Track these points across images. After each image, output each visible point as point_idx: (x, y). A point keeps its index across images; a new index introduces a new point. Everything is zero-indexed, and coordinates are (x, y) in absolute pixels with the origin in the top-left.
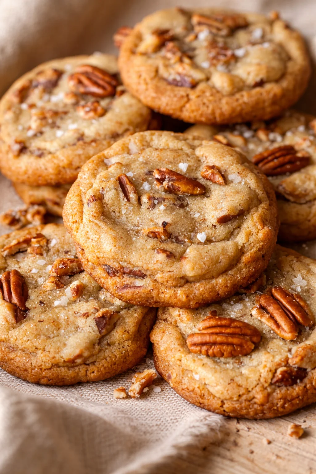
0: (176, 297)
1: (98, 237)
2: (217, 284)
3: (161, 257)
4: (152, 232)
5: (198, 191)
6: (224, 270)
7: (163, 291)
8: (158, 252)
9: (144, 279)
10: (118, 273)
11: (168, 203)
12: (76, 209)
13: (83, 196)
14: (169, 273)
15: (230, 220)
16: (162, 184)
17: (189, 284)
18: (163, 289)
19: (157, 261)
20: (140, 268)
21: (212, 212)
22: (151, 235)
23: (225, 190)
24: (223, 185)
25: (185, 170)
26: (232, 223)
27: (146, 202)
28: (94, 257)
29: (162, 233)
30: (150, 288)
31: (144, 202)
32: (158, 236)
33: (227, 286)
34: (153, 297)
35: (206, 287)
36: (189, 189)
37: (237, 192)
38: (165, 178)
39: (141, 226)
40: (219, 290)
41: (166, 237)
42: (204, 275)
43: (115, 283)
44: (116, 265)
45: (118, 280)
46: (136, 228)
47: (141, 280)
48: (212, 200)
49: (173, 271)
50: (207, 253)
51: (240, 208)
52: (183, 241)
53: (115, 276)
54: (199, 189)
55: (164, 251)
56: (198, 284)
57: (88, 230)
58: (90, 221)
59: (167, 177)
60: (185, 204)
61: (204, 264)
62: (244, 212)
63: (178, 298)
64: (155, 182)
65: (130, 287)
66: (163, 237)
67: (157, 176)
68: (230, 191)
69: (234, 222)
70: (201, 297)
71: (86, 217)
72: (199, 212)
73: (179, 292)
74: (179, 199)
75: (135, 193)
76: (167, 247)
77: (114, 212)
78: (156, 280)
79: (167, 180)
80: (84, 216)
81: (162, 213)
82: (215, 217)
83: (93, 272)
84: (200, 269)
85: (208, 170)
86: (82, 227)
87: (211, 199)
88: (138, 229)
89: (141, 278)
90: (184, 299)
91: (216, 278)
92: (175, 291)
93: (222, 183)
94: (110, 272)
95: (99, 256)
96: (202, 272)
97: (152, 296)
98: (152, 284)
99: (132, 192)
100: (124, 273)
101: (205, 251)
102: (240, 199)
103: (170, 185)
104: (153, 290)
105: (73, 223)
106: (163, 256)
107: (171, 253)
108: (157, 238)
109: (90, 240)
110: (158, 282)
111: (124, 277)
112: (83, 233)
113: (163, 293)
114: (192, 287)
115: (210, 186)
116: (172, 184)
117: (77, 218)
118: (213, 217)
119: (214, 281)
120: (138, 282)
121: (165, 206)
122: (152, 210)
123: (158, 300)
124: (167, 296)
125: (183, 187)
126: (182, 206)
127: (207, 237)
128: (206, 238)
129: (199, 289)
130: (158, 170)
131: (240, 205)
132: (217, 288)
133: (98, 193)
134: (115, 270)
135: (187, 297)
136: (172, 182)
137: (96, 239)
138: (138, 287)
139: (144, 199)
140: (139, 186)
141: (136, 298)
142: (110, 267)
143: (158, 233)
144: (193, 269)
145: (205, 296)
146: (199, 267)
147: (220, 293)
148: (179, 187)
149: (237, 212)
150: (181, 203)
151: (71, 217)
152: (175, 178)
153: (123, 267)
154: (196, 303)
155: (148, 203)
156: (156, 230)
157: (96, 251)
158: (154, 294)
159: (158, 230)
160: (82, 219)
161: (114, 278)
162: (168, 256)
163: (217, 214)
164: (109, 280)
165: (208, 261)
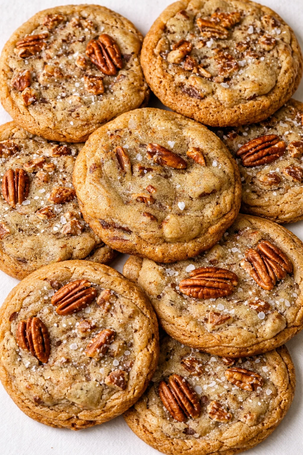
0: (154, 253)
1: (96, 197)
2: (187, 248)
3: (146, 219)
4: (140, 197)
5: (181, 166)
6: (194, 237)
7: (145, 247)
8: (144, 215)
9: (131, 234)
10: (110, 226)
11: (155, 174)
12: (81, 173)
13: (87, 162)
14: (152, 233)
16: (152, 157)
17: (165, 244)
18: (144, 245)
19: (143, 222)
20: (128, 226)
21: (191, 186)
22: (139, 199)
23: (204, 170)
24: (204, 166)
25: (172, 146)
26: (205, 199)
28: (91, 212)
29: (148, 198)
30: (134, 243)
31: (135, 171)
32: (145, 201)
33: (194, 250)
34: (136, 250)
35: (178, 249)
36: (174, 164)
37: (214, 174)
38: (156, 152)
39: (132, 190)
40: (188, 252)
41: (152, 203)
42: (179, 238)
43: (107, 234)
44: (108, 220)
45: (110, 232)
46: (128, 192)
47: (128, 236)
49: (155, 232)
50: (183, 221)
51: (214, 188)
52: (165, 207)
53: (108, 228)
54: (182, 165)
55: (149, 214)
56: (173, 246)
57: (89, 190)
58: (90, 183)
59: (157, 151)
60: (169, 175)
61: (181, 230)
62: (217, 191)
63: (156, 254)
64: (147, 154)
65: (119, 239)
66: (149, 202)
67: (150, 150)
68: (208, 172)
69: (207, 198)
70: (174, 256)
71: (88, 180)
72: (179, 184)
73: (157, 249)
74: (165, 170)
75: (128, 163)
76: (152, 212)
77: (111, 177)
78: (139, 237)
79: (157, 154)
80: (87, 179)
81: (149, 182)
83: (90, 223)
84: (176, 233)
85: (193, 151)
86: (84, 187)
87: (191, 175)
88: (129, 193)
89: (128, 233)
90: (160, 255)
91: (188, 243)
92: (154, 248)
93: (203, 164)
94: (104, 225)
95: (95, 212)
96: (178, 236)
97: (135, 248)
98: (136, 239)
99: (126, 162)
100: (115, 227)
102: (216, 181)
103: (159, 158)
104: (136, 244)
105: (78, 183)
106: (148, 219)
107: (154, 217)
108: (144, 202)
109: (90, 199)
110: (141, 239)
111: (114, 230)
112: (85, 192)
113: (144, 248)
114: (167, 247)
116: (161, 158)
117: (81, 180)
118: (191, 191)
119: (185, 245)
120: (126, 237)
121: (152, 175)
122: (142, 178)
123: (140, 252)
124: (147, 251)
125: (169, 162)
126: (166, 177)
127: (185, 206)
129: (173, 250)
130: (151, 144)
131: (214, 186)
132: (187, 251)
133: (99, 162)
134: (108, 224)
135: (163, 254)
137: (94, 199)
138: (125, 240)
139: (136, 169)
140: (133, 157)
141: (122, 249)
142: (104, 222)
143: (146, 198)
144: (172, 232)
145: (177, 256)
147: (189, 255)
148: (166, 162)
149: (211, 191)
150: (165, 174)
151: (77, 179)
152: (163, 153)
153: (114, 223)
154: (169, 260)
155: (138, 171)
156: (144, 196)
157: (93, 208)
158: (137, 248)
159: (146, 196)
160: (85, 182)
161: (106, 230)
162: (152, 219)
164: (103, 231)
165: (184, 228)
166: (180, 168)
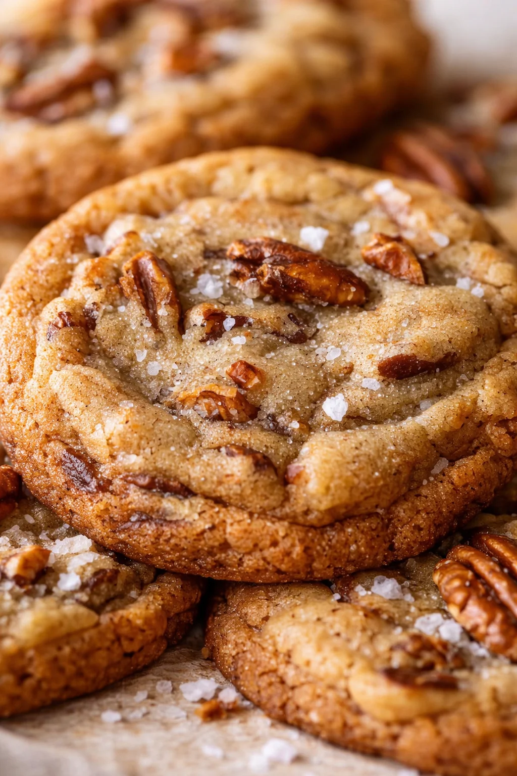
3: (240, 466)
5: (352, 292)
8: (231, 454)
15: (414, 373)
16: (252, 274)
19: (229, 476)
21: (370, 346)
23: (420, 297)
24: (419, 285)
26: (420, 383)
27: (199, 324)
29: (231, 399)
31: (192, 324)
36: (328, 287)
37: (452, 309)
39: (179, 383)
41: (243, 415)
48: (380, 318)
50: (356, 448)
51: (447, 348)
54: (353, 289)
55: (245, 450)
59: (267, 254)
60: (309, 331)
61: (355, 475)
62: (459, 361)
66: (234, 412)
68: (433, 302)
72: (338, 347)
75: (171, 304)
76: (252, 441)
79: (266, 262)
80: (37, 361)
81: (238, 353)
82: (377, 359)
84: (345, 488)
87: (378, 316)
93: (418, 278)
96: (351, 495)
99: (163, 303)
101: (353, 445)
102: (456, 327)
103: (277, 273)
106: (245, 462)
107: (263, 456)
115: (381, 286)
116: (282, 273)
118: (370, 358)
122: (212, 344)
127: (350, 406)
128: (346, 409)
131: (450, 342)
136: (282, 268)
139: (196, 317)
140: (188, 286)
143: (223, 399)
144: (328, 489)
146: (344, 485)
149: (439, 356)
150: (297, 329)
155: (203, 326)
159: (223, 393)
162: (258, 465)
163: (381, 351)
166: (350, 298)
